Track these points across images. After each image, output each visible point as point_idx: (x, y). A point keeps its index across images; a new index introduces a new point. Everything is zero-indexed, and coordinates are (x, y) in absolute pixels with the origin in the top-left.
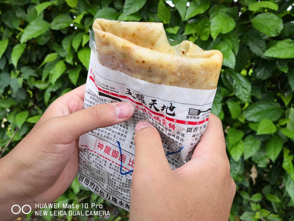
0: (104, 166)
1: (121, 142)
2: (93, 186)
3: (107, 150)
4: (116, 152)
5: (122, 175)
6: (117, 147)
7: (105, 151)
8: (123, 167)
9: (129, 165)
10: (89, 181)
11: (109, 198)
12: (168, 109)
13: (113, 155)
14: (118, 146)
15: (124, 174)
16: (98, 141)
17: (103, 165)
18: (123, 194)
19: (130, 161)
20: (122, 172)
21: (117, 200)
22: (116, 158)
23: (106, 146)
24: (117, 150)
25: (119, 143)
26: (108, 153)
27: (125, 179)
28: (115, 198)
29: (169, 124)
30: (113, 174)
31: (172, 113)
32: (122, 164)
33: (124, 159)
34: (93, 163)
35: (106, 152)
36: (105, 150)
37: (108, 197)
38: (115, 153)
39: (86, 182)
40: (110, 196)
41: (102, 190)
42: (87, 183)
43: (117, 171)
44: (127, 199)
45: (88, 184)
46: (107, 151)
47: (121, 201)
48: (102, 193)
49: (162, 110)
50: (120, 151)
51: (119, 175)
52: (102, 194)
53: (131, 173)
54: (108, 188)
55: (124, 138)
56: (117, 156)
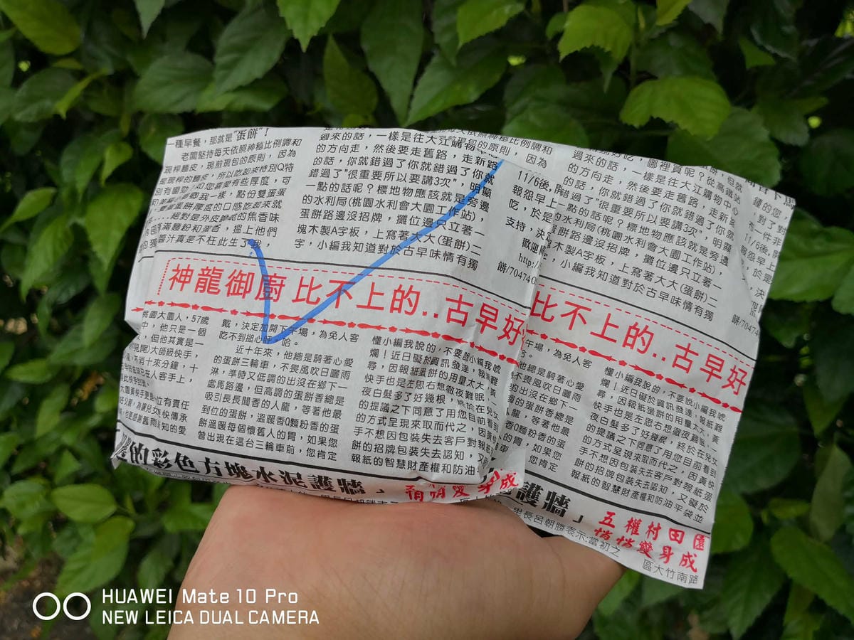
0: (197, 339)
1: (264, 240)
2: (141, 458)
3: (206, 280)
4: (242, 275)
5: (267, 346)
6: (250, 257)
7: (200, 284)
8: (273, 316)
9: (297, 300)
13: (231, 292)
14: (254, 255)
15: (276, 340)
16: (173, 265)
17: (194, 336)
19: (301, 286)
20: (271, 334)
22: (244, 297)
23: (203, 270)
24: (252, 267)
25: (255, 245)
26: (211, 290)
27: (282, 355)
30: (233, 355)
32: (267, 307)
33: (278, 288)
34: (153, 345)
35: (202, 289)
36: (199, 282)
38: (241, 281)
41: (184, 452)
43: (250, 339)
46: (205, 283)
50: (262, 266)
51: (258, 351)
53: (302, 327)
55: (273, 224)
56: (248, 290)
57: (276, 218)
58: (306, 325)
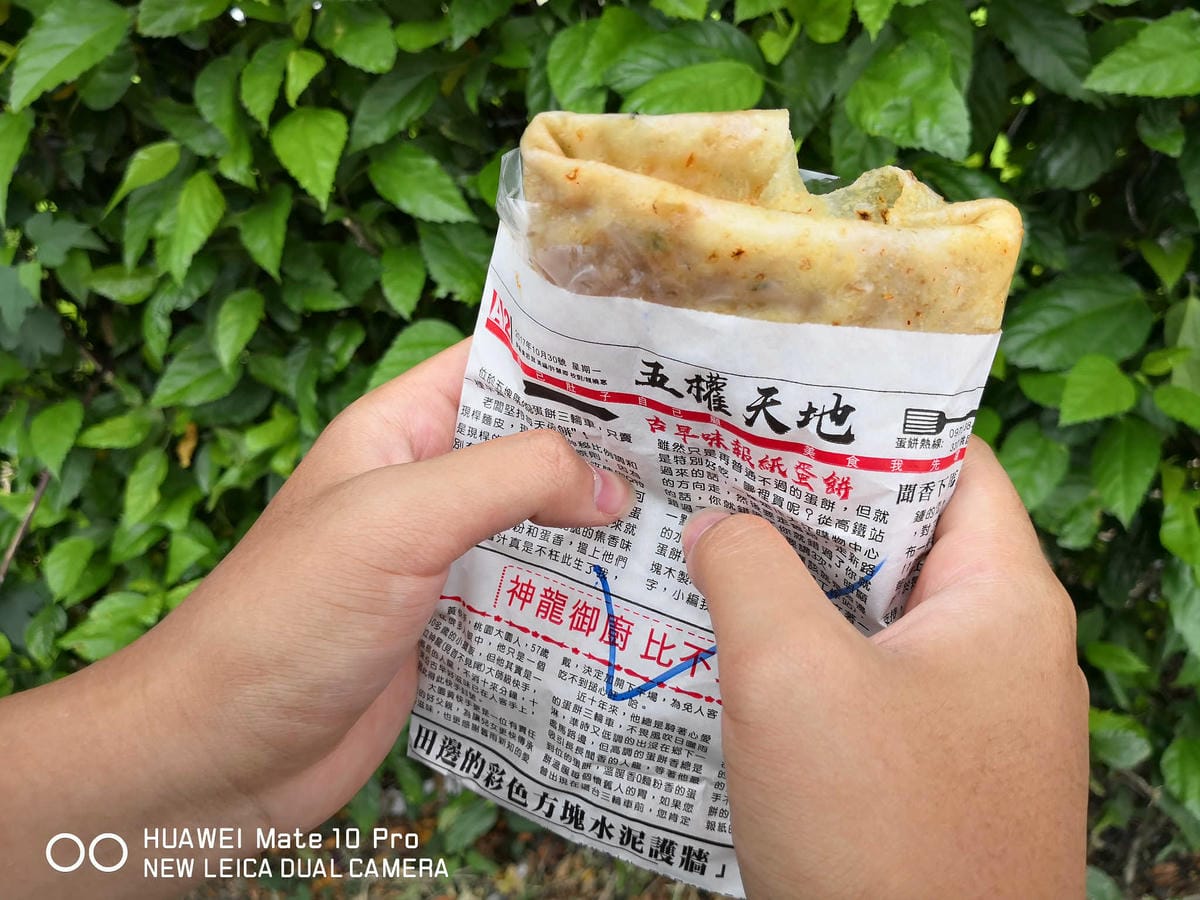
0: (536, 672)
1: (611, 569)
2: (476, 767)
3: (550, 604)
4: (587, 608)
5: (614, 703)
6: (594, 588)
7: (542, 608)
8: (619, 668)
9: (646, 656)
10: (459, 746)
11: (547, 811)
12: (827, 418)
13: (574, 625)
14: (600, 586)
15: (622, 697)
16: (511, 574)
17: (533, 668)
18: (614, 787)
19: (651, 640)
20: (616, 689)
21: (583, 813)
22: (587, 635)
23: (546, 590)
24: (596, 600)
25: (601, 573)
26: (553, 618)
27: (628, 716)
28: (578, 806)
29: (826, 480)
30: (574, 701)
31: (841, 430)
32: (613, 655)
33: (624, 634)
34: (489, 664)
35: (543, 615)
36: (541, 605)
37: (546, 808)
38: (585, 615)
39: (445, 753)
40: (555, 803)
41: (521, 779)
42: (449, 758)
43: (593, 688)
44: (628, 804)
45: (455, 759)
46: (548, 608)
47: (604, 819)
48: (517, 792)
49: (801, 424)
50: (608, 603)
51: (602, 705)
52: (519, 798)
53: (652, 690)
54: (550, 767)
55: (623, 553)
56: (592, 627)
57: (628, 546)
58: (656, 689)
